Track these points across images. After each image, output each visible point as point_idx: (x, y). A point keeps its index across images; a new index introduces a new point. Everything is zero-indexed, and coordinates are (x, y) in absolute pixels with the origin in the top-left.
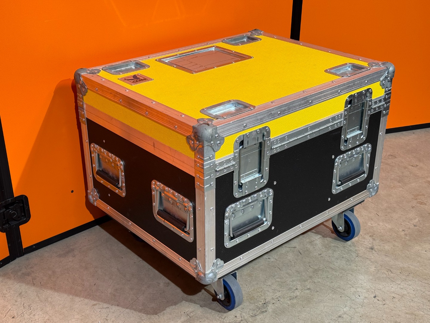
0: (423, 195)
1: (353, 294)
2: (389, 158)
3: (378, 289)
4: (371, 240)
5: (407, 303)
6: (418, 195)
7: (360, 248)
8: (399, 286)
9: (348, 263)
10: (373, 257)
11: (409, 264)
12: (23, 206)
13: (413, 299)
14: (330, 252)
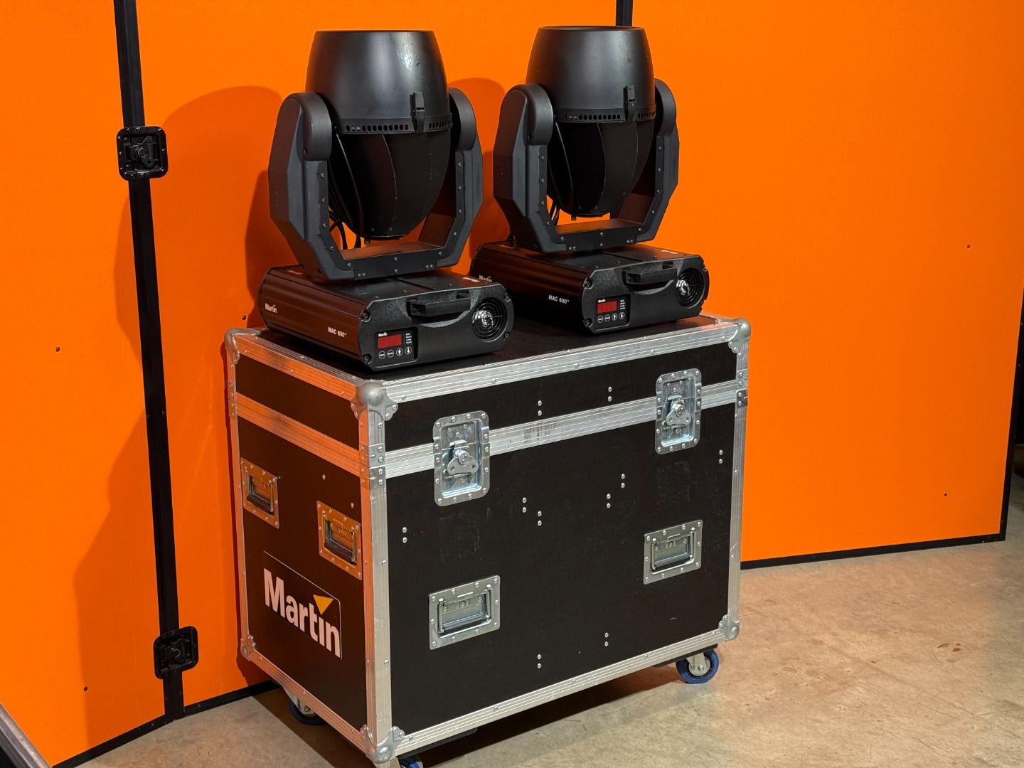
0: (798, 659)
2: (764, 605)
4: (695, 716)
6: (789, 659)
7: (675, 725)
9: (649, 743)
10: (689, 737)
12: (190, 642)
14: (629, 728)
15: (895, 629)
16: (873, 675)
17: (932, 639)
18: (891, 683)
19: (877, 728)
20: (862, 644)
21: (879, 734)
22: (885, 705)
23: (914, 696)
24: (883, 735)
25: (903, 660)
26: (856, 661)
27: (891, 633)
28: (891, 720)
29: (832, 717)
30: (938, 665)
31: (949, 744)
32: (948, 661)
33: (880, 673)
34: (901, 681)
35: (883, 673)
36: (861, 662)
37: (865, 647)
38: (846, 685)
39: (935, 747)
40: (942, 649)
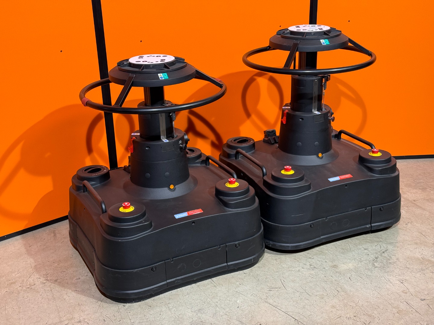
16: (412, 206)
19: (404, 227)
21: (404, 230)
23: (427, 216)
24: (405, 230)
37: (413, 195)
39: (427, 237)
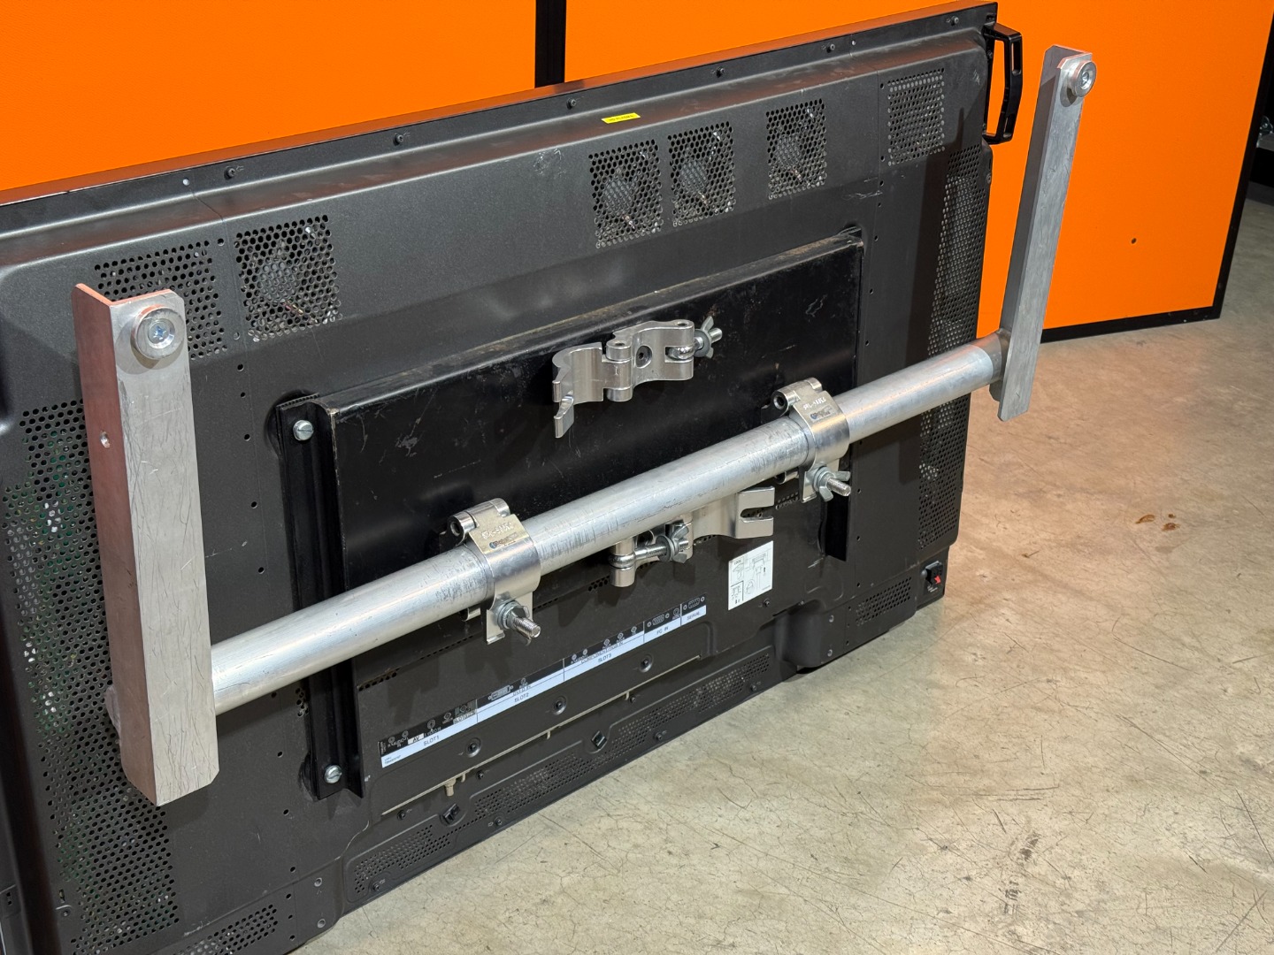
1: (604, 836)
3: (680, 823)
5: (750, 863)
8: (742, 814)
11: (787, 751)
13: (771, 852)
15: (1058, 488)
17: (1124, 507)
18: (1064, 599)
20: (1002, 519)
22: (1056, 647)
25: (1079, 551)
26: (995, 554)
27: (1051, 496)
28: (1072, 679)
29: (962, 675)
30: (1142, 559)
31: (1186, 727)
32: (1158, 549)
33: (1040, 578)
34: (1079, 593)
35: (1046, 577)
36: (1005, 556)
38: (982, 606)
40: (1143, 526)
